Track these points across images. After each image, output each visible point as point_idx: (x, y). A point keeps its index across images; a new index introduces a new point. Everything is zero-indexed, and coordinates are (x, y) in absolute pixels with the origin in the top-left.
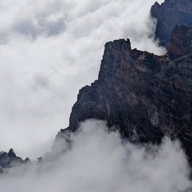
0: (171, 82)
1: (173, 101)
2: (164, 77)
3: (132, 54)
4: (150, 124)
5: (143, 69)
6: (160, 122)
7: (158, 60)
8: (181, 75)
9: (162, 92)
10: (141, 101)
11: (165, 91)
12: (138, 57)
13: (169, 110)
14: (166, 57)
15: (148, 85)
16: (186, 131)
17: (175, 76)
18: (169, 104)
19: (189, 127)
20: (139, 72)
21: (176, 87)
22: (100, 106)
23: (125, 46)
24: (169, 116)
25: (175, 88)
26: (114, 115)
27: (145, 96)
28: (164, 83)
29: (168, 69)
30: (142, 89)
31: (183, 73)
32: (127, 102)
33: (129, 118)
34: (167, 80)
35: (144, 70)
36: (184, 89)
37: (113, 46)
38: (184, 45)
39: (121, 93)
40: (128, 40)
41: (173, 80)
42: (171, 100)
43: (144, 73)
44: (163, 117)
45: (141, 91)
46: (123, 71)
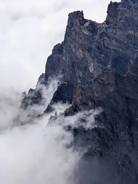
0: (102, 42)
1: (103, 55)
2: (98, 39)
3: (81, 22)
4: (89, 71)
5: (86, 32)
6: (94, 70)
7: (97, 26)
8: (109, 37)
9: (96, 49)
10: (85, 55)
11: (98, 48)
12: (84, 24)
13: (99, 61)
14: (103, 24)
15: (89, 44)
16: (101, 76)
17: (105, 38)
18: (100, 58)
19: (102, 73)
20: (84, 35)
21: (106, 46)
22: (64, 58)
23: (79, 16)
24: (99, 66)
25: (104, 46)
26: (70, 64)
27: (87, 52)
28: (98, 43)
29: (101, 33)
30: (86, 47)
31: (110, 36)
32: (77, 55)
33: (78, 67)
34: (100, 41)
35: (87, 34)
36: (110, 47)
37: (73, 16)
38: (115, 16)
39: (74, 49)
40: (82, 11)
41: (103, 40)
42: (101, 54)
43: (87, 35)
44: (95, 66)
45: (85, 48)
46: (75, 34)
